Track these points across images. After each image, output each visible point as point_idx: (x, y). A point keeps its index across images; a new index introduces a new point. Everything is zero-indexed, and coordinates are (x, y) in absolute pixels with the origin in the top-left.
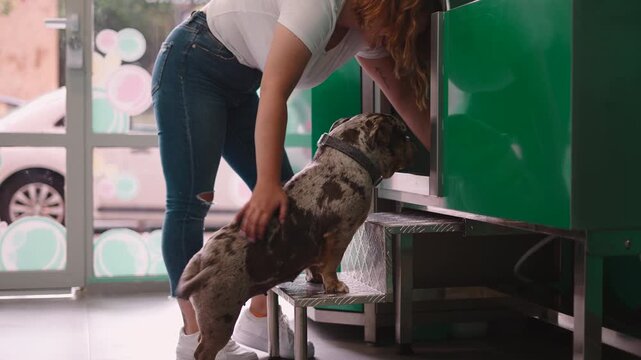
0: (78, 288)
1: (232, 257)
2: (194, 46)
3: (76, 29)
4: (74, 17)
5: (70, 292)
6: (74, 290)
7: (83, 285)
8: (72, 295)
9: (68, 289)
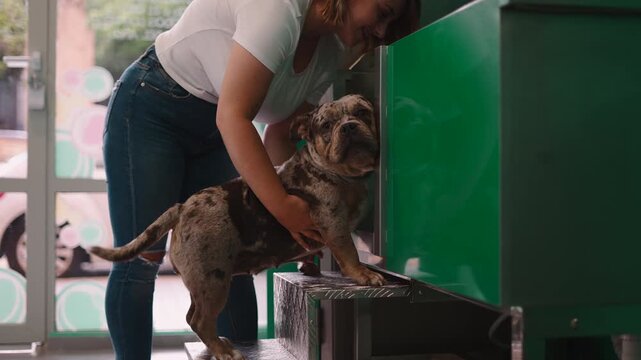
0: (39, 343)
1: (214, 208)
2: (143, 84)
3: (38, 67)
4: (37, 55)
5: (30, 348)
6: (34, 345)
7: (43, 339)
8: (32, 350)
9: (28, 345)
